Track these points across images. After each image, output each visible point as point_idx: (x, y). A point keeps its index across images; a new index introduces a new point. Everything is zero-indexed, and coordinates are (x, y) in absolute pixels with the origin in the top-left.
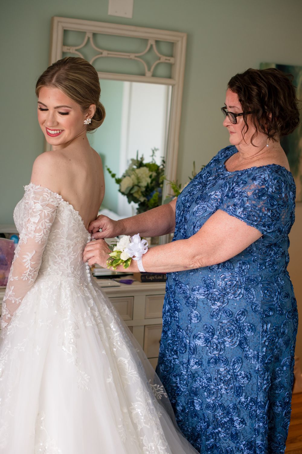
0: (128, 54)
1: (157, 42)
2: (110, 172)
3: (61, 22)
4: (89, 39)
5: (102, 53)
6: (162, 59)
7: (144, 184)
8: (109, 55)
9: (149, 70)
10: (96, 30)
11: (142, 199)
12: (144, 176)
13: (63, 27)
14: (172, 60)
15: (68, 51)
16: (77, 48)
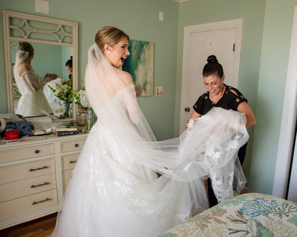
0: (48, 31)
1: (63, 26)
2: (50, 87)
3: (7, 13)
4: (25, 22)
5: (33, 30)
6: (66, 34)
7: (65, 92)
8: (37, 31)
9: (60, 39)
10: (29, 18)
11: (65, 99)
12: (66, 88)
13: (9, 16)
14: (71, 35)
15: (13, 28)
16: (18, 27)
